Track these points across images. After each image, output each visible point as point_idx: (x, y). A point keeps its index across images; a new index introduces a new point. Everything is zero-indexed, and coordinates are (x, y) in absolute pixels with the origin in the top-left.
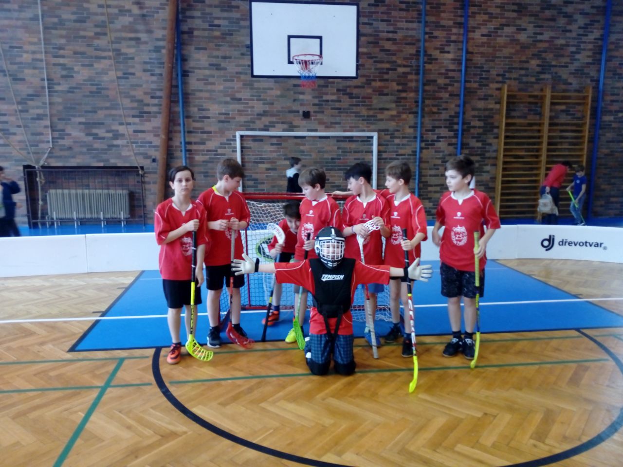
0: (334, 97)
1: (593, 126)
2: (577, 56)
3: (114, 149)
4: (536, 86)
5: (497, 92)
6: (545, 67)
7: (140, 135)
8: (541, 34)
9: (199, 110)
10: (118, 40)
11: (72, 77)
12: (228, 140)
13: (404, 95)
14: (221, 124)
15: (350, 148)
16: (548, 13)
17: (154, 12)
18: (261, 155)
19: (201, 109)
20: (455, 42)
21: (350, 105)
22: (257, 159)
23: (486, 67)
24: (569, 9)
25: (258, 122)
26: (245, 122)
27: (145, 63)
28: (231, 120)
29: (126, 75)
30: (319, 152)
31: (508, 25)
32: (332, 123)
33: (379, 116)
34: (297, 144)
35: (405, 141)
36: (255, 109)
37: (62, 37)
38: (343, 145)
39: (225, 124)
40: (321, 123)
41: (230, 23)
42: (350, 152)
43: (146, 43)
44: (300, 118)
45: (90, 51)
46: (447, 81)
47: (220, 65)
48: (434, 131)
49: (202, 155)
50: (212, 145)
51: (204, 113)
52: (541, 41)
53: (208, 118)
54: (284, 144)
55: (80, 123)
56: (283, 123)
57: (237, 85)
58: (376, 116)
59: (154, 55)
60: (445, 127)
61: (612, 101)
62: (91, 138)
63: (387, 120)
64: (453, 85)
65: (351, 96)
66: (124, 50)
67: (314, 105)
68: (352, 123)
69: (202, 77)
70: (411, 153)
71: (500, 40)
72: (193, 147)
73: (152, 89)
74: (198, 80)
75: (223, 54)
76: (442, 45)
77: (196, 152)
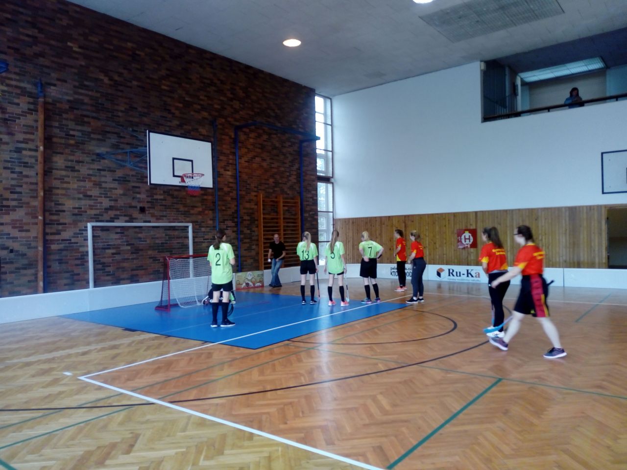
0: (162, 197)
1: (302, 219)
2: (290, 178)
4: (274, 195)
5: (255, 198)
6: (276, 183)
8: (273, 163)
9: (56, 204)
12: (80, 230)
13: (205, 197)
14: (74, 217)
15: (174, 235)
16: (275, 152)
17: (15, 118)
18: (108, 242)
19: (58, 204)
20: (231, 164)
21: (173, 203)
22: (105, 245)
23: (248, 182)
24: (284, 150)
25: (105, 215)
26: (95, 215)
27: (5, 161)
28: (83, 213)
30: (152, 238)
31: (257, 156)
32: (161, 216)
33: (192, 212)
34: (136, 232)
35: (208, 229)
36: (103, 204)
38: (169, 232)
39: (78, 217)
40: (153, 215)
41: (82, 134)
42: (174, 238)
43: (7, 143)
44: (138, 212)
46: (229, 189)
47: (74, 168)
48: (224, 222)
49: (58, 244)
50: (66, 235)
51: (60, 208)
52: (273, 168)
53: (64, 211)
54: (126, 233)
56: (125, 216)
57: (88, 184)
58: (189, 212)
59: (15, 155)
60: (230, 220)
61: (307, 205)
63: (196, 214)
64: (232, 192)
65: (172, 196)
67: (148, 202)
68: (174, 216)
69: (59, 177)
70: (212, 238)
71: (255, 166)
72: (49, 237)
73: (12, 185)
74: (55, 179)
75: (77, 159)
76: (225, 165)
77: (52, 242)
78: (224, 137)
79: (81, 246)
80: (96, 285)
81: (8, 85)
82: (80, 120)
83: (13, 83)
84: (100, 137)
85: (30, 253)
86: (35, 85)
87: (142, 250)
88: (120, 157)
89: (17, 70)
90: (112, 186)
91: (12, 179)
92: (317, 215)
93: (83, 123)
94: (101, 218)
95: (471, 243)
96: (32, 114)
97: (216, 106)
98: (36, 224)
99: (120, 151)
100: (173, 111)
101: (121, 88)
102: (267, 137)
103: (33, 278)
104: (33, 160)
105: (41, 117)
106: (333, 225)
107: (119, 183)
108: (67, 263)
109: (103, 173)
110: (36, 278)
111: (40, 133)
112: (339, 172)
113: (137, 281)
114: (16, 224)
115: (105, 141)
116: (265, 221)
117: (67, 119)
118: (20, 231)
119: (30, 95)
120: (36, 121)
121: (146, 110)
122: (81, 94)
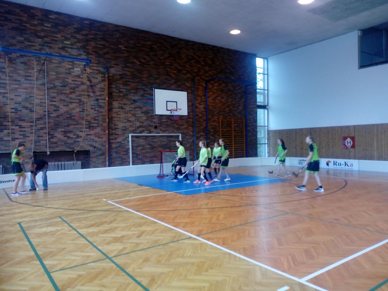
0: (165, 120)
1: (246, 131)
2: (239, 107)
3: (77, 143)
4: (229, 117)
5: (217, 119)
6: (230, 111)
7: (89, 136)
8: (228, 99)
10: (80, 95)
11: (59, 110)
12: (126, 138)
13: (189, 120)
14: (123, 131)
16: (230, 93)
17: (96, 84)
18: (139, 143)
19: (115, 125)
20: (203, 101)
21: (171, 123)
22: (137, 145)
23: (213, 110)
24: (236, 92)
25: (137, 130)
26: (133, 130)
27: (92, 105)
28: (127, 129)
29: (83, 111)
30: (161, 142)
31: (219, 96)
32: (165, 130)
33: (181, 128)
34: (152, 139)
35: (190, 137)
36: (137, 125)
37: (55, 93)
38: (169, 139)
39: (125, 131)
40: (161, 130)
41: (126, 90)
42: (172, 141)
43: (92, 97)
44: (153, 128)
45: (68, 100)
46: (202, 115)
47: (123, 107)
48: (199, 133)
49: (115, 144)
50: (119, 140)
51: (116, 127)
52: (228, 102)
53: (118, 128)
54: (148, 139)
55: (61, 131)
56: (147, 130)
57: (129, 115)
58: (180, 128)
59: (96, 102)
60: (203, 132)
61: (250, 123)
62: (66, 138)
63: (184, 129)
64: (204, 117)
65: (171, 120)
66: (83, 100)
67: (158, 123)
68: (172, 130)
69: (115, 112)
71: (217, 101)
72: (111, 141)
73: (95, 117)
74: (114, 113)
75: (124, 103)
76: (199, 102)
77: (113, 143)
78: (199, 87)
79: (126, 145)
80: (133, 164)
81: (93, 69)
82: (125, 84)
83: (95, 68)
84: (135, 91)
85: (103, 148)
86: (104, 68)
87: (155, 147)
88: (144, 101)
89: (96, 62)
90: (141, 115)
91: (95, 114)
92: (257, 128)
93: (127, 85)
94: (135, 132)
95: (351, 145)
96: (103, 82)
97: (195, 70)
98: (105, 135)
99: (145, 98)
100: (172, 75)
101: (145, 66)
102: (225, 85)
103: (104, 160)
104: (104, 104)
105: (107, 83)
106: (268, 134)
107: (144, 114)
108: (120, 153)
109: (136, 109)
110: (105, 160)
111: (106, 92)
112: (272, 102)
113: (153, 163)
114: (96, 135)
115: (137, 93)
116: (223, 132)
117: (119, 83)
118: (98, 138)
119: (102, 73)
120: (105, 85)
121: (157, 76)
122: (126, 71)
